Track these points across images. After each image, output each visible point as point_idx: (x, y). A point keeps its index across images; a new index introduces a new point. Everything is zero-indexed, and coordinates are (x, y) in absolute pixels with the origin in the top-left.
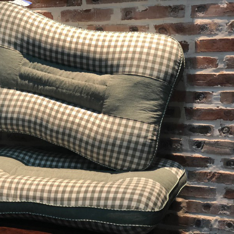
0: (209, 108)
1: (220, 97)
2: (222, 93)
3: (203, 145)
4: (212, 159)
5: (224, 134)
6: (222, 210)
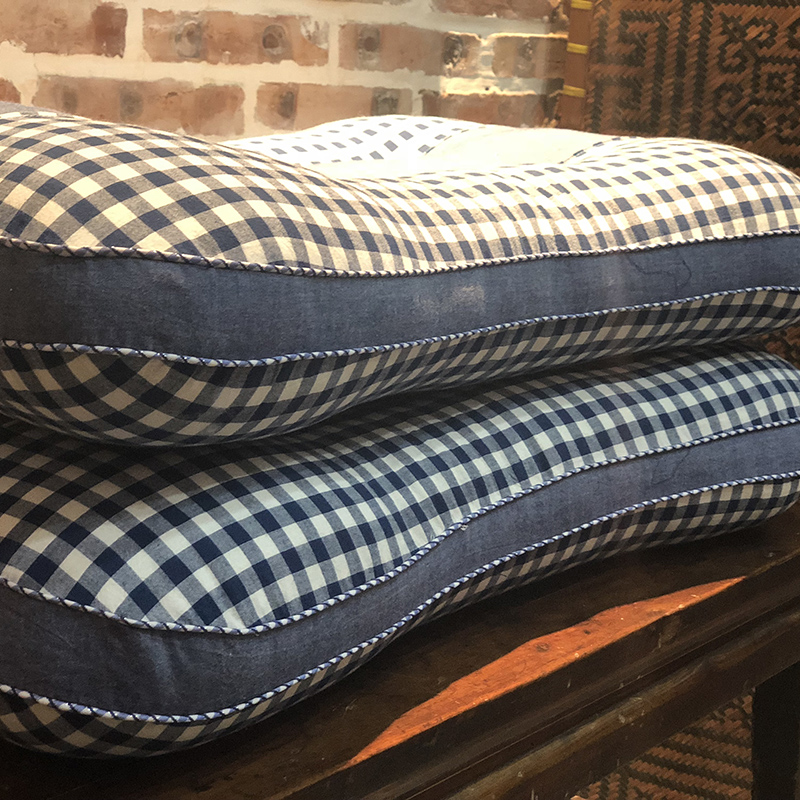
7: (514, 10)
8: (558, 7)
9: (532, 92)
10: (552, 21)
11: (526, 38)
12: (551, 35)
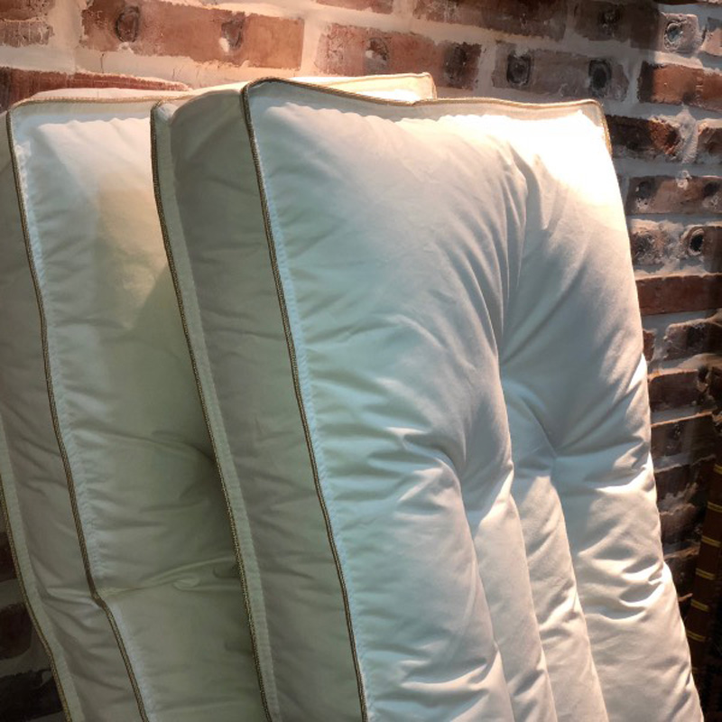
7: (667, 403)
8: (705, 391)
9: (677, 465)
10: (698, 403)
11: (676, 423)
12: (698, 415)
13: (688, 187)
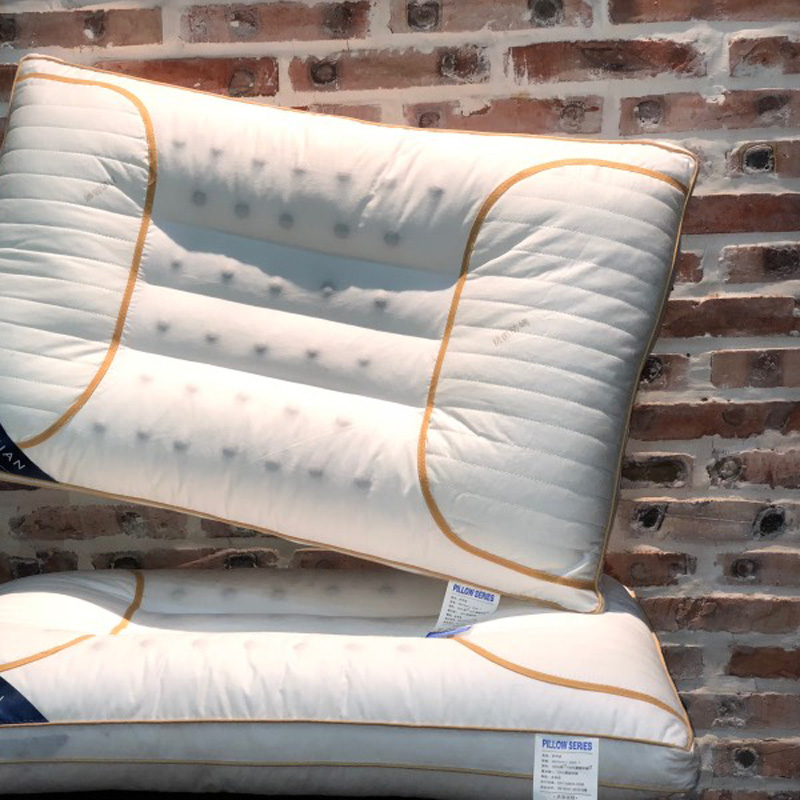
0: (677, 403)
1: (710, 368)
2: (715, 355)
3: (663, 517)
4: (690, 559)
5: (723, 478)
6: (723, 714)
13: (725, 102)
